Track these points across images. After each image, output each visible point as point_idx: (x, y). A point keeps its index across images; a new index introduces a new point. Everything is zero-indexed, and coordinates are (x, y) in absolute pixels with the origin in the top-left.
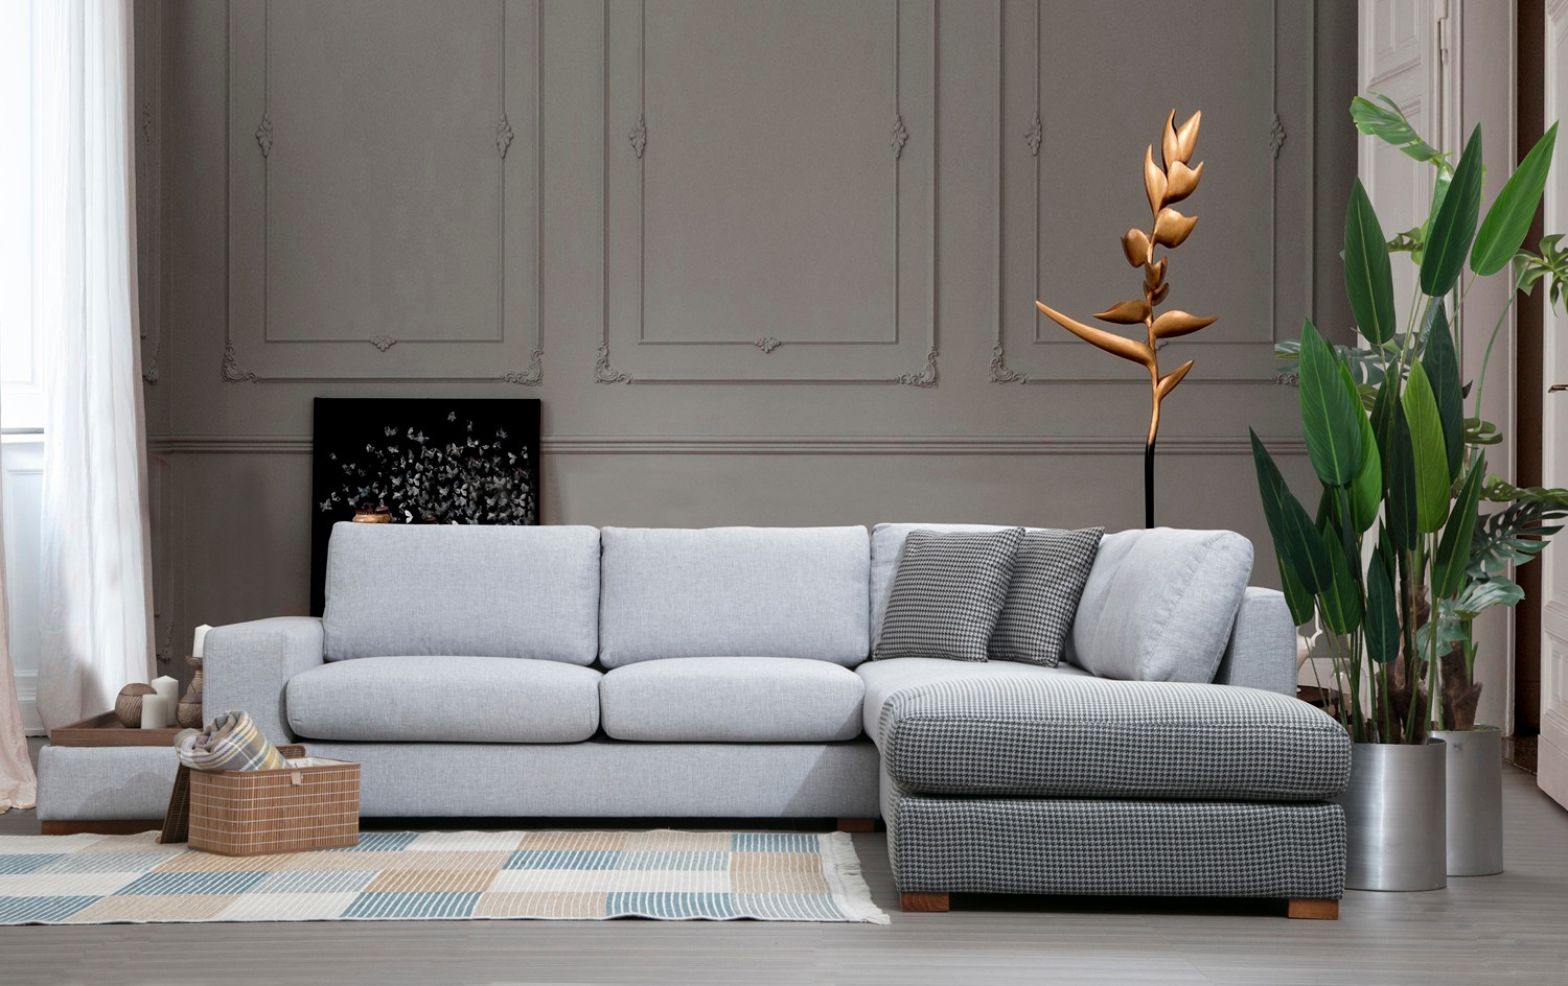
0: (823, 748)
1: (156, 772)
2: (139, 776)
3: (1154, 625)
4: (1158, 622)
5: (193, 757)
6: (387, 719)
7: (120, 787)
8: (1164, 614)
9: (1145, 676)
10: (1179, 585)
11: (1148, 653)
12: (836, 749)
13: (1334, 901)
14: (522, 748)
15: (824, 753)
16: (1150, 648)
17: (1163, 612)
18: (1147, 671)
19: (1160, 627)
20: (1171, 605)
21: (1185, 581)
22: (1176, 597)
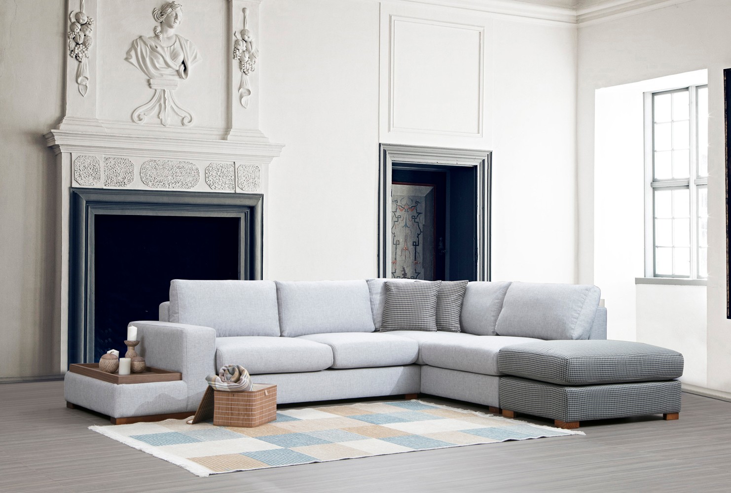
0: (402, 368)
1: (166, 393)
2: (160, 395)
3: (573, 319)
4: (574, 318)
5: (228, 386)
7: (152, 401)
8: (577, 315)
9: (574, 338)
10: (580, 304)
11: (572, 329)
12: (407, 367)
13: (677, 413)
14: (303, 374)
15: (404, 369)
16: (573, 328)
17: (575, 314)
18: (574, 335)
19: (575, 320)
20: (579, 312)
21: (583, 304)
22: (580, 309)
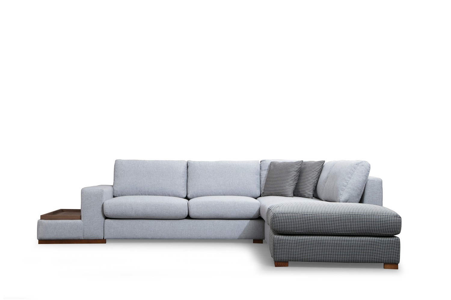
3: (343, 187)
4: (344, 186)
6: (130, 213)
9: (340, 201)
10: (350, 176)
11: (341, 195)
12: (252, 221)
13: (397, 264)
14: (167, 221)
15: (249, 222)
16: (342, 193)
17: (345, 183)
18: (341, 199)
19: (344, 188)
20: (348, 181)
21: (351, 175)
22: (349, 179)
